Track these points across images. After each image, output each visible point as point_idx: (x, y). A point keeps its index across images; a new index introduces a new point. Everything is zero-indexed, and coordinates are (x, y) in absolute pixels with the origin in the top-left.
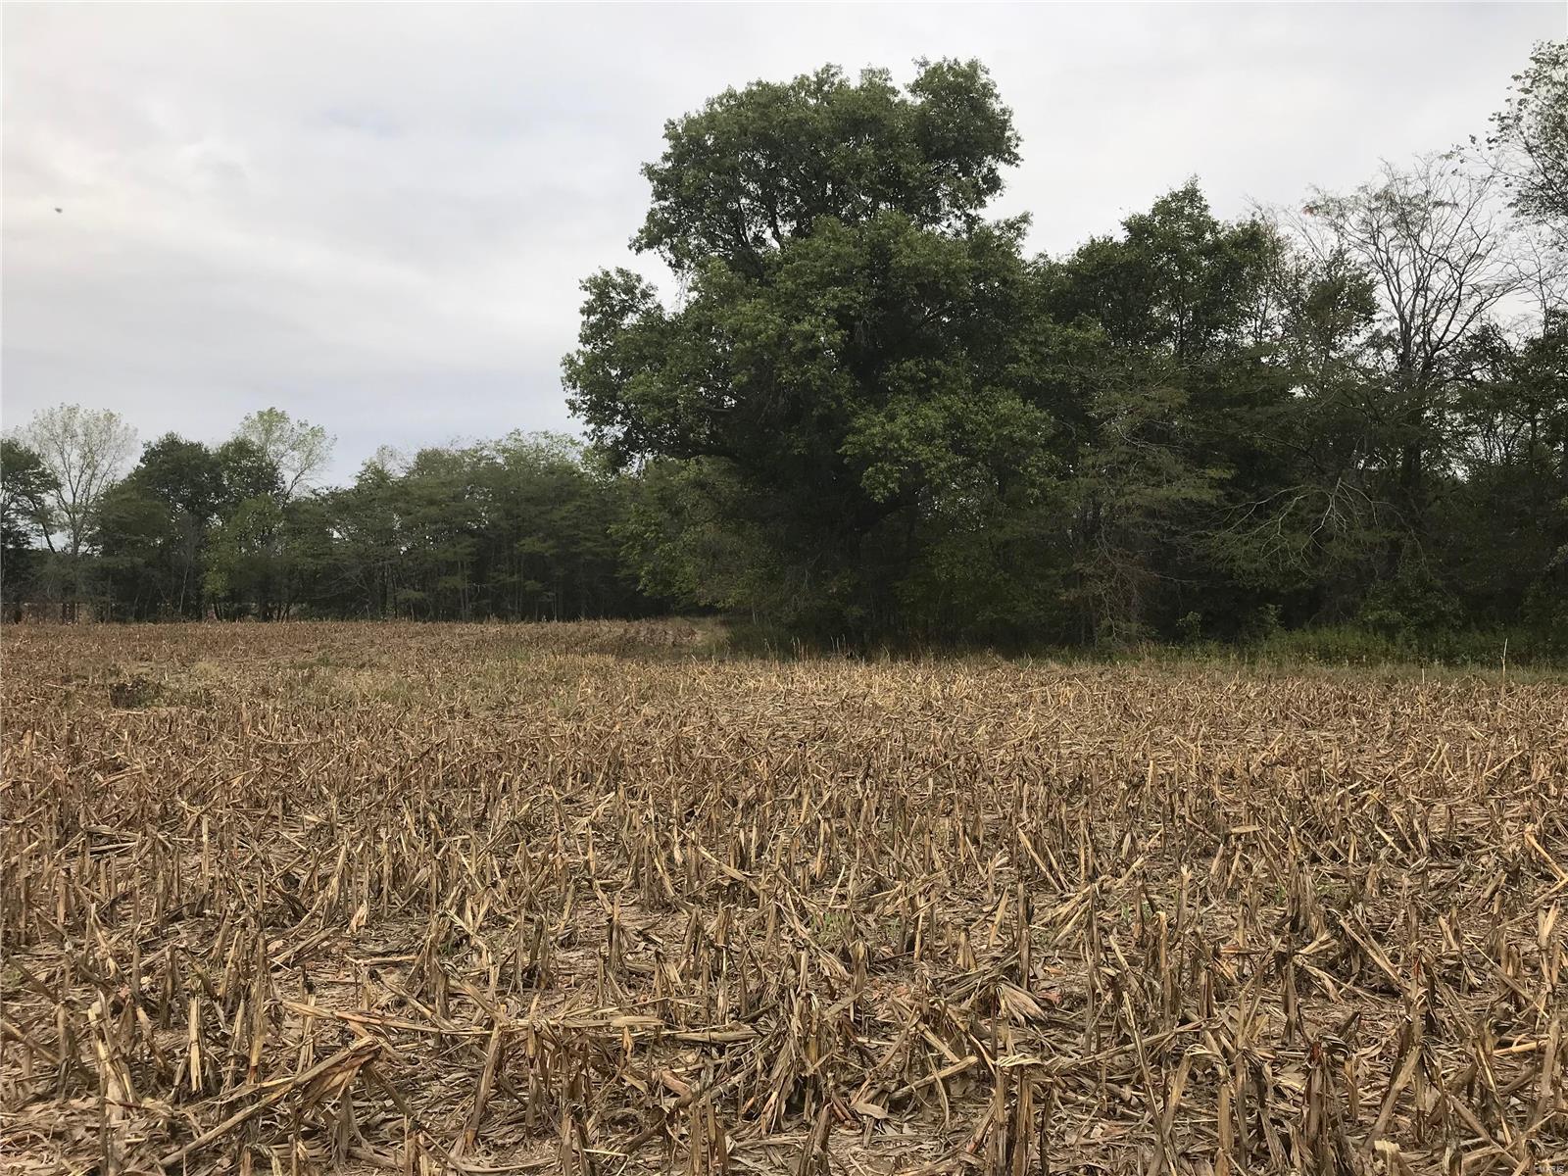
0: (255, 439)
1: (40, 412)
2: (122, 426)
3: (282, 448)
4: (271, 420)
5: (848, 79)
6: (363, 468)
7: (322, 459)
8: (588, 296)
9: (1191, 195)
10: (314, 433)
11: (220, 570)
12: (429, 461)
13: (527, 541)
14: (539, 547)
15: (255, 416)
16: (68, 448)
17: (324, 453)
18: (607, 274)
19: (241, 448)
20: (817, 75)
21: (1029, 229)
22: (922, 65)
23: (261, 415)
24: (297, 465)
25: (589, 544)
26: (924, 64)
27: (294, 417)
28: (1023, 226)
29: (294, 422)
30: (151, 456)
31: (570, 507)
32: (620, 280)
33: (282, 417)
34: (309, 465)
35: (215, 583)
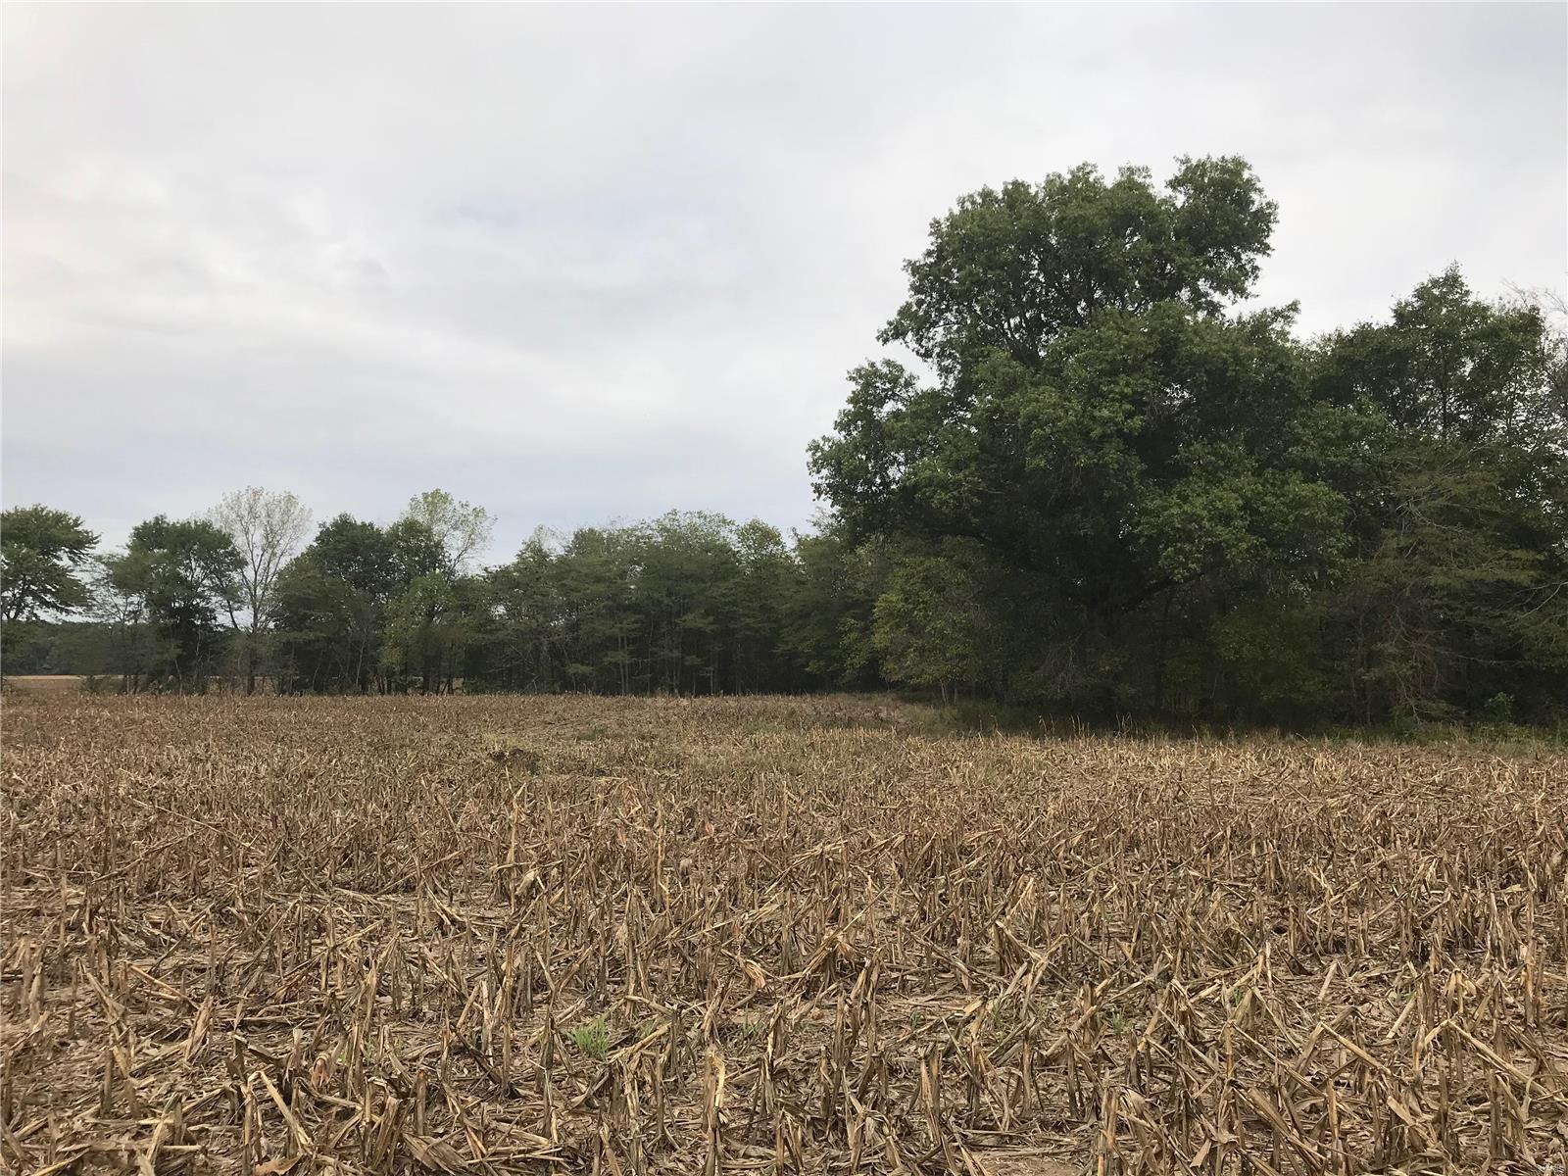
0: (421, 518)
1: (228, 495)
2: (299, 507)
3: (445, 528)
4: (435, 501)
5: (1103, 177)
6: (523, 547)
7: (484, 539)
8: (854, 387)
9: (1452, 281)
10: (477, 512)
11: (396, 645)
12: (586, 540)
13: (689, 617)
14: (701, 623)
15: (420, 498)
16: (251, 529)
17: (485, 534)
18: (872, 365)
19: (411, 528)
20: (1072, 173)
21: (1297, 317)
22: (1183, 163)
23: (426, 496)
24: (460, 544)
25: (748, 620)
26: (1188, 161)
27: (457, 498)
28: (1291, 313)
29: (456, 503)
30: (325, 537)
31: (730, 583)
32: (885, 370)
33: (445, 499)
34: (471, 543)
35: (390, 657)
